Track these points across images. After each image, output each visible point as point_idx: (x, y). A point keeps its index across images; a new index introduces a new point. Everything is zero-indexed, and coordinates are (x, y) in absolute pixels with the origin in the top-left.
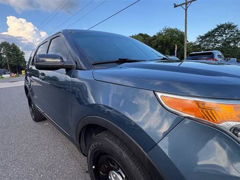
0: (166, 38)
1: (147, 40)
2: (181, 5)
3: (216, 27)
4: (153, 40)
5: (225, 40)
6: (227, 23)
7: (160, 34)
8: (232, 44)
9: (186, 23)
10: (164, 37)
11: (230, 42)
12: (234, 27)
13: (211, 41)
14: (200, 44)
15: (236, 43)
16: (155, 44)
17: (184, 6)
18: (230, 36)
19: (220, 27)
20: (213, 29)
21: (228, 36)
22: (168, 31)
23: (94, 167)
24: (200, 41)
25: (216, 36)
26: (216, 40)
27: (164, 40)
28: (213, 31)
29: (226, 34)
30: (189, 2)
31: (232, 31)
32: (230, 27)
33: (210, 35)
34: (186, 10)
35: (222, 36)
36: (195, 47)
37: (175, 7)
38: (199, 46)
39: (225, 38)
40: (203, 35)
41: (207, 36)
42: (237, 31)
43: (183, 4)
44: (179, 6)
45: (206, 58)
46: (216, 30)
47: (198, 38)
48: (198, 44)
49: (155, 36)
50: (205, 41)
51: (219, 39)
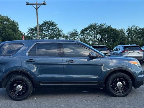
2: (32, 4)
3: (43, 23)
5: (51, 34)
6: (51, 21)
9: (37, 20)
11: (54, 37)
12: (56, 25)
17: (35, 6)
18: (53, 32)
19: (46, 23)
20: (41, 24)
25: (44, 30)
28: (41, 26)
29: (51, 30)
30: (39, 4)
31: (55, 29)
32: (53, 24)
34: (37, 10)
37: (28, 4)
38: (31, 37)
42: (58, 28)
43: (34, 4)
44: (31, 4)
46: (43, 25)
48: (30, 35)
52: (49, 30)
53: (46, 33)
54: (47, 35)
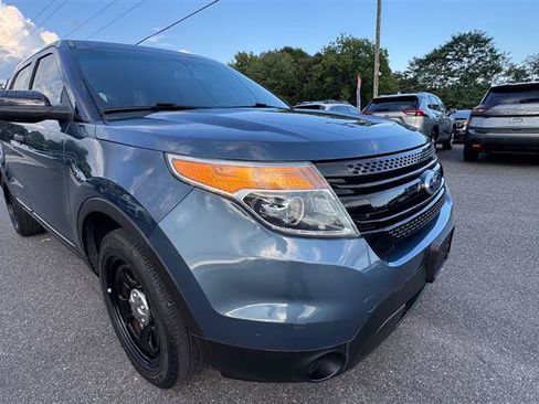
0: (344, 62)
1: (302, 63)
3: (450, 40)
4: (315, 64)
5: (467, 69)
6: (473, 32)
7: (330, 51)
8: (480, 80)
10: (338, 57)
11: (477, 75)
12: (486, 41)
13: (438, 72)
14: (416, 77)
15: (488, 78)
16: (319, 74)
18: (477, 62)
19: (457, 41)
20: (443, 44)
21: (473, 61)
22: (347, 44)
23: (109, 290)
24: (416, 71)
25: (449, 60)
26: (449, 69)
27: (339, 64)
28: (443, 50)
29: (470, 57)
31: (482, 52)
32: (477, 41)
33: (437, 57)
35: (461, 61)
36: (404, 83)
38: (414, 81)
39: (466, 65)
40: (422, 56)
41: (431, 58)
42: (491, 51)
45: (404, 107)
46: (450, 46)
47: (412, 64)
48: (411, 76)
49: (319, 55)
50: (427, 70)
51: (454, 68)
52: (465, 59)
53: (456, 67)
54: (455, 71)
